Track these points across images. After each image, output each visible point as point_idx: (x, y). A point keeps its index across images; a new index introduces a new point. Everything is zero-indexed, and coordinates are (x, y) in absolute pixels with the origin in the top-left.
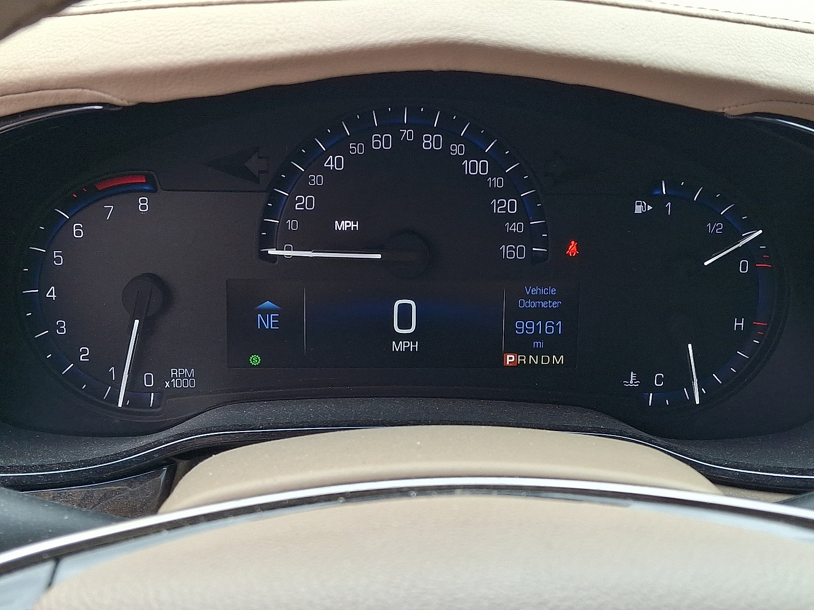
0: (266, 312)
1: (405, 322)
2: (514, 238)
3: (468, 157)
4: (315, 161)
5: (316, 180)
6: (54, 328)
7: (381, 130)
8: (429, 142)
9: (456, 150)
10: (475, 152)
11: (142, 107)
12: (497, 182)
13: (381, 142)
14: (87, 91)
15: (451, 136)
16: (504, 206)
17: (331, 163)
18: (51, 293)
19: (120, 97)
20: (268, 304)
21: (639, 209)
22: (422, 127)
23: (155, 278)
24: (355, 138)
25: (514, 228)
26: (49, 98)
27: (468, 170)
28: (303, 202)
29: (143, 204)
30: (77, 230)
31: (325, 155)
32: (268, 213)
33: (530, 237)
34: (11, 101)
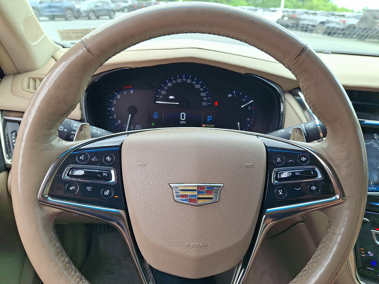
0: (155, 115)
1: (183, 118)
2: (205, 101)
3: (196, 84)
4: (166, 84)
5: (166, 88)
6: (113, 116)
7: (179, 78)
8: (189, 81)
9: (194, 83)
10: (197, 83)
11: (137, 68)
12: (202, 89)
13: (179, 81)
14: (127, 65)
15: (193, 80)
16: (204, 94)
17: (169, 84)
18: (113, 109)
19: (133, 66)
20: (156, 113)
21: (229, 96)
22: (187, 78)
23: (134, 107)
24: (174, 80)
25: (205, 99)
26: (120, 66)
27: (196, 87)
28: (163, 92)
29: (132, 92)
30: (119, 96)
31: (168, 83)
32: (157, 94)
33: (208, 101)
34: (112, 67)
